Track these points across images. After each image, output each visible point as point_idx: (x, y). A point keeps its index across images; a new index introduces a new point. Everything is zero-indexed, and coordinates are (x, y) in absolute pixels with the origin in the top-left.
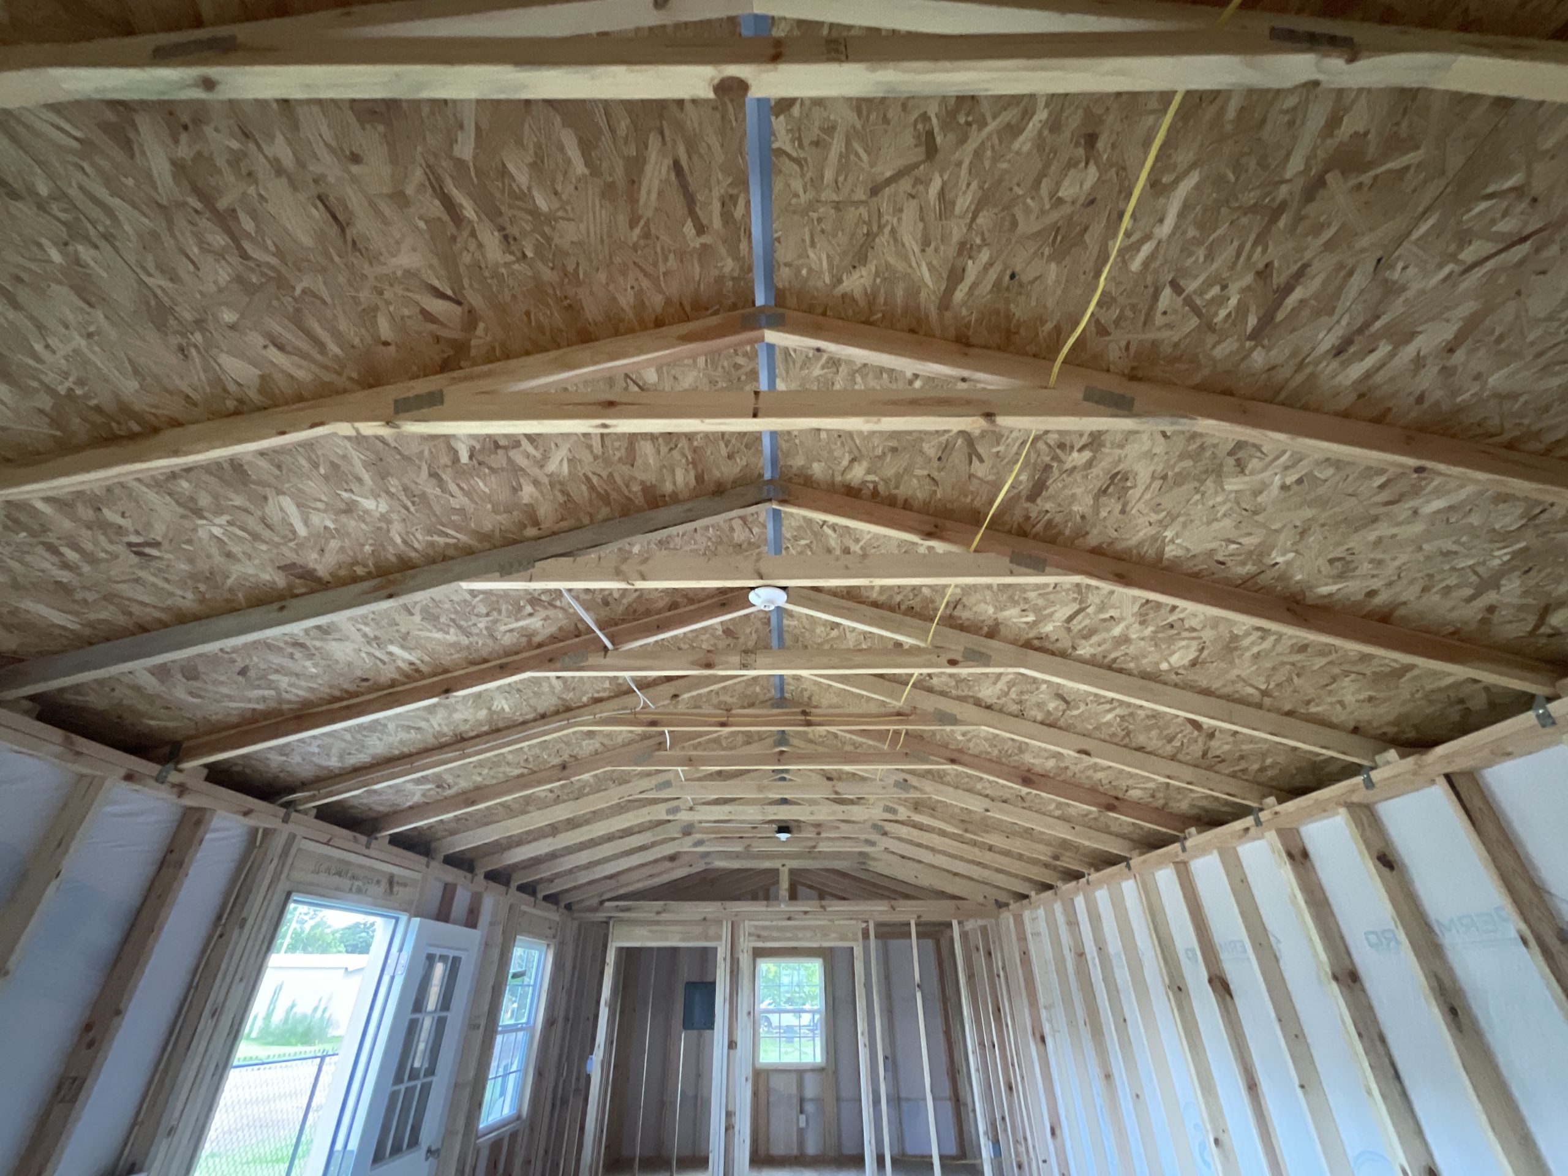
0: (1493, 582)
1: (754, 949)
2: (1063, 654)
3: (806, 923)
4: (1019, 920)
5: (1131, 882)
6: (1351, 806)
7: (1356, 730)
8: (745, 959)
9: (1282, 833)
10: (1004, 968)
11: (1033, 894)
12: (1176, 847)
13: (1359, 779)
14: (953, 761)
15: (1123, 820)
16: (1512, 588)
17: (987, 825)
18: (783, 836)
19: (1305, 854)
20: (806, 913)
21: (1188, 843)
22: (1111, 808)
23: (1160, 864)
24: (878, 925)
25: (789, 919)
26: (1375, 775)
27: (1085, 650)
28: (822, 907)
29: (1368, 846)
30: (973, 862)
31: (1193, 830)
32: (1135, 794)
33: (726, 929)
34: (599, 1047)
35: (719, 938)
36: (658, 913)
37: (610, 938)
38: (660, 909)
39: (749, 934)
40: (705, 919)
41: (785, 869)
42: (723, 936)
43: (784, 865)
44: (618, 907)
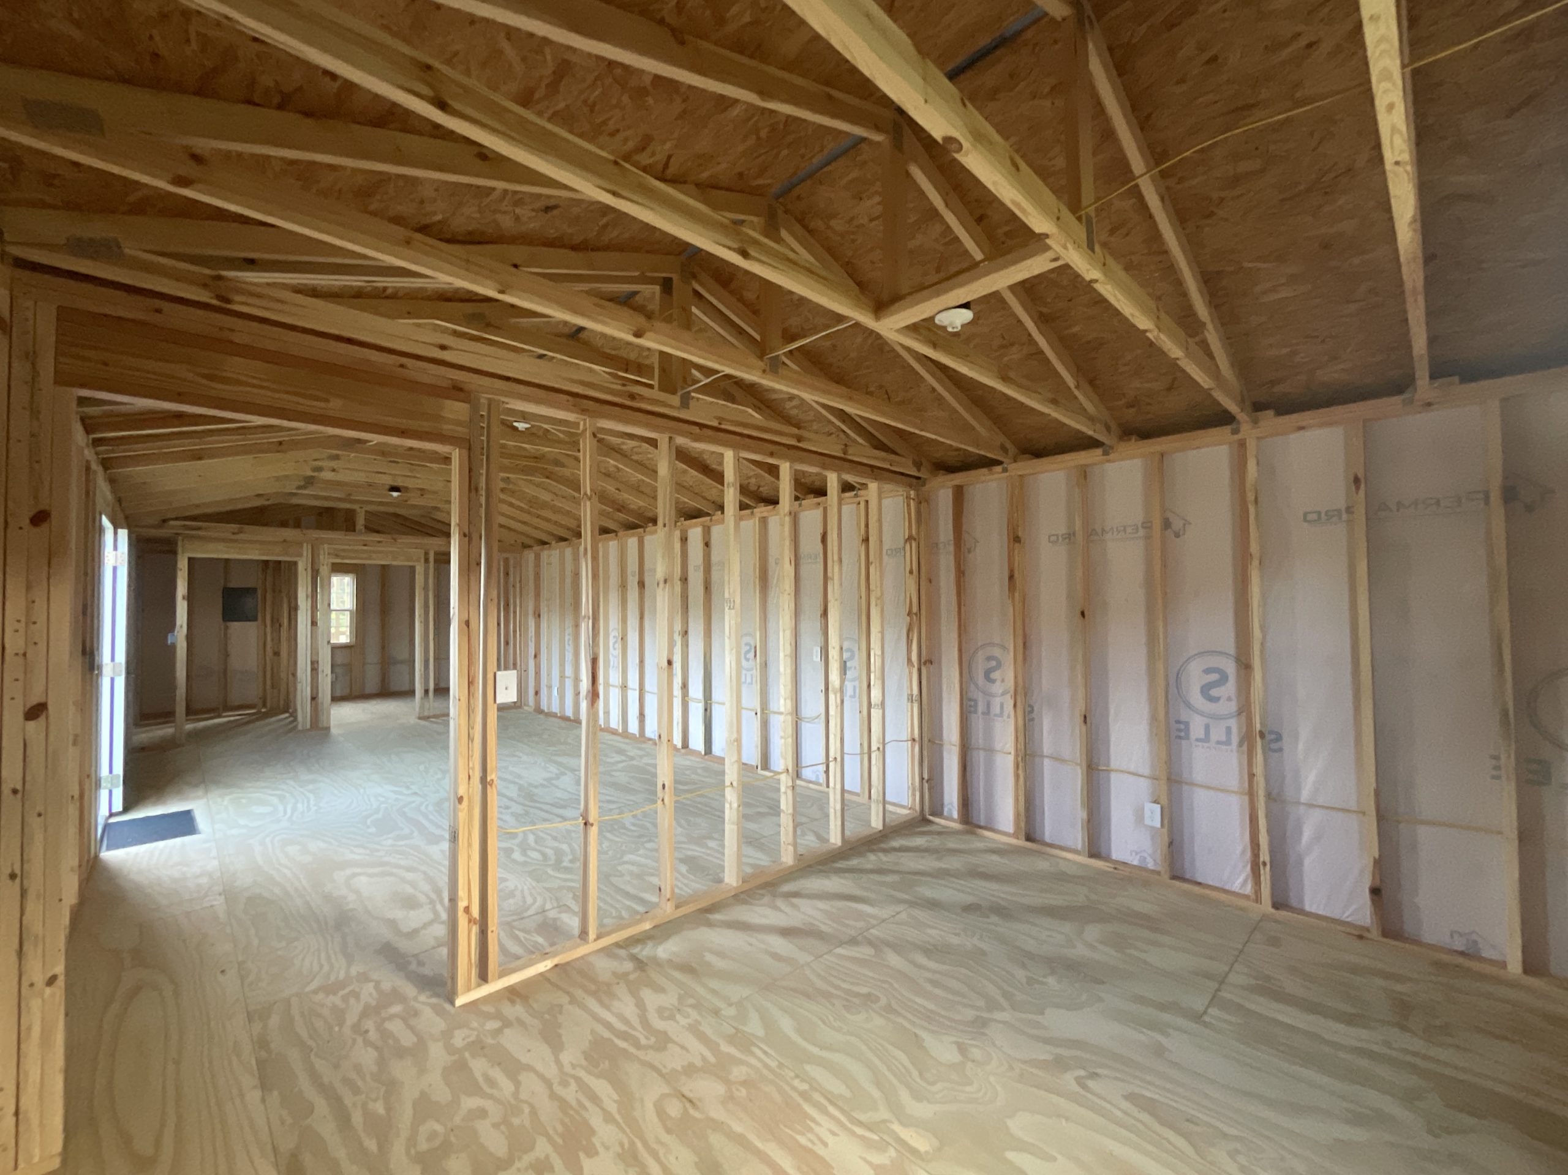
0: (750, 478)
1: (333, 564)
2: (626, 456)
3: (380, 549)
4: (538, 557)
5: (616, 542)
6: (704, 526)
7: (713, 502)
8: (324, 570)
9: (682, 531)
10: (520, 581)
11: (553, 542)
12: (641, 530)
13: (709, 518)
14: (547, 477)
15: (621, 516)
16: (753, 481)
17: (544, 505)
18: (395, 494)
19: (686, 539)
20: (379, 542)
21: (648, 529)
22: (619, 511)
23: (633, 535)
24: (436, 554)
25: (365, 545)
26: (714, 518)
27: (635, 457)
28: (393, 539)
29: (704, 539)
30: (520, 522)
31: (650, 524)
32: (632, 507)
33: (306, 550)
34: (181, 627)
35: (301, 555)
36: (234, 534)
37: (180, 550)
38: (236, 531)
39: (329, 554)
40: (285, 541)
41: (363, 510)
42: (305, 554)
43: (361, 508)
44: (184, 526)
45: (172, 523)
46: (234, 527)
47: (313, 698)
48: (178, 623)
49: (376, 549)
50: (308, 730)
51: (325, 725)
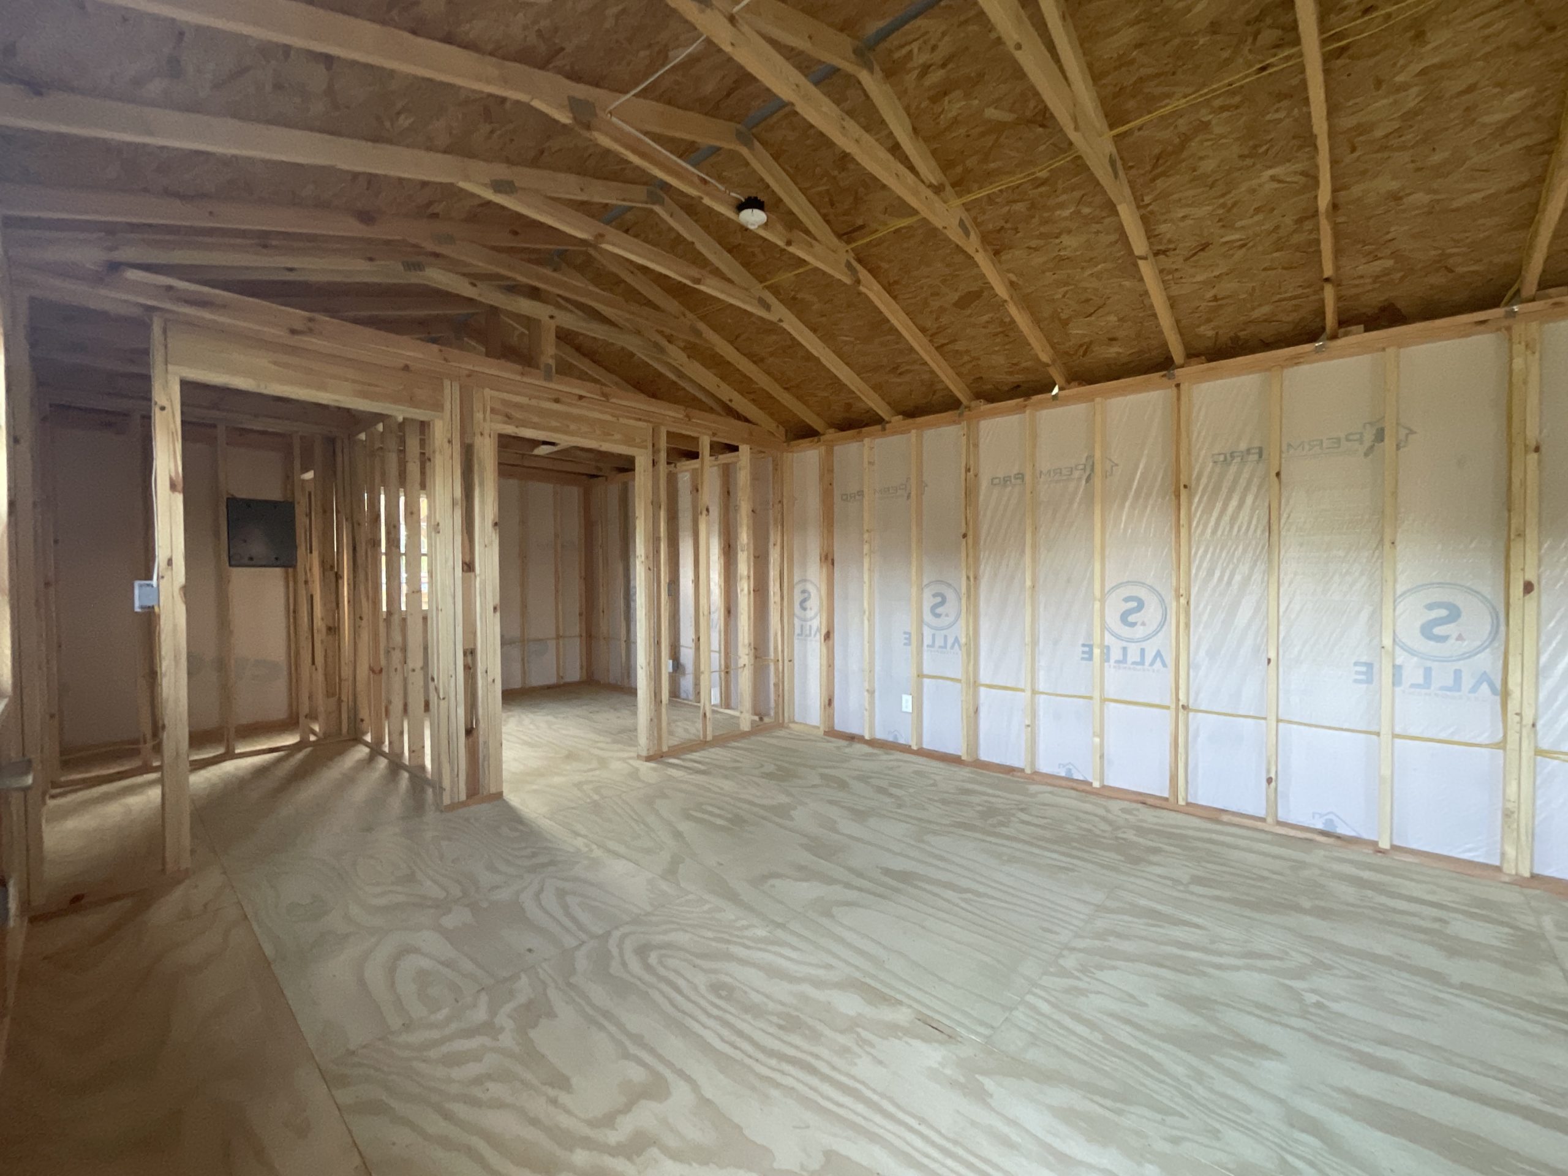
1: (501, 437)
3: (580, 412)
8: (487, 447)
20: (581, 397)
25: (557, 401)
33: (450, 394)
34: (170, 562)
35: (438, 406)
36: (293, 332)
37: (158, 357)
38: (298, 326)
39: (493, 410)
40: (406, 368)
41: (553, 324)
42: (447, 406)
43: (552, 317)
44: (170, 288)
45: (133, 275)
46: (297, 316)
47: (469, 732)
48: (162, 553)
49: (575, 411)
50: (463, 804)
51: (493, 790)
